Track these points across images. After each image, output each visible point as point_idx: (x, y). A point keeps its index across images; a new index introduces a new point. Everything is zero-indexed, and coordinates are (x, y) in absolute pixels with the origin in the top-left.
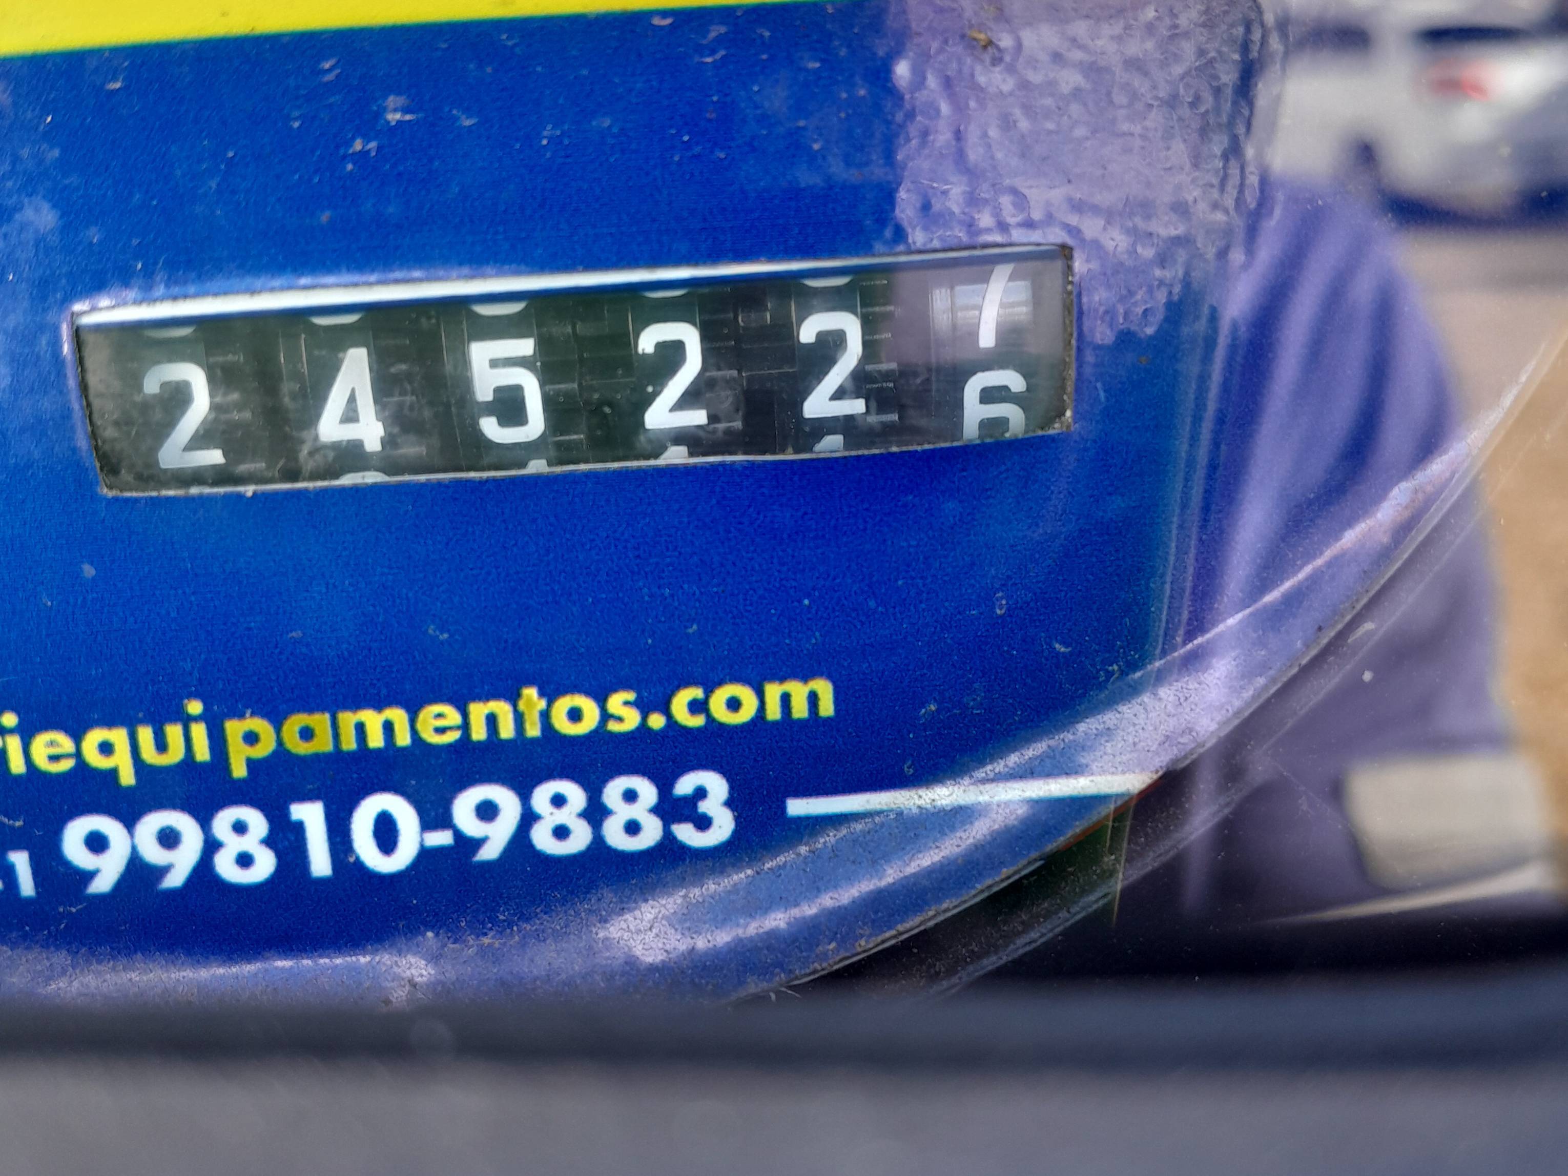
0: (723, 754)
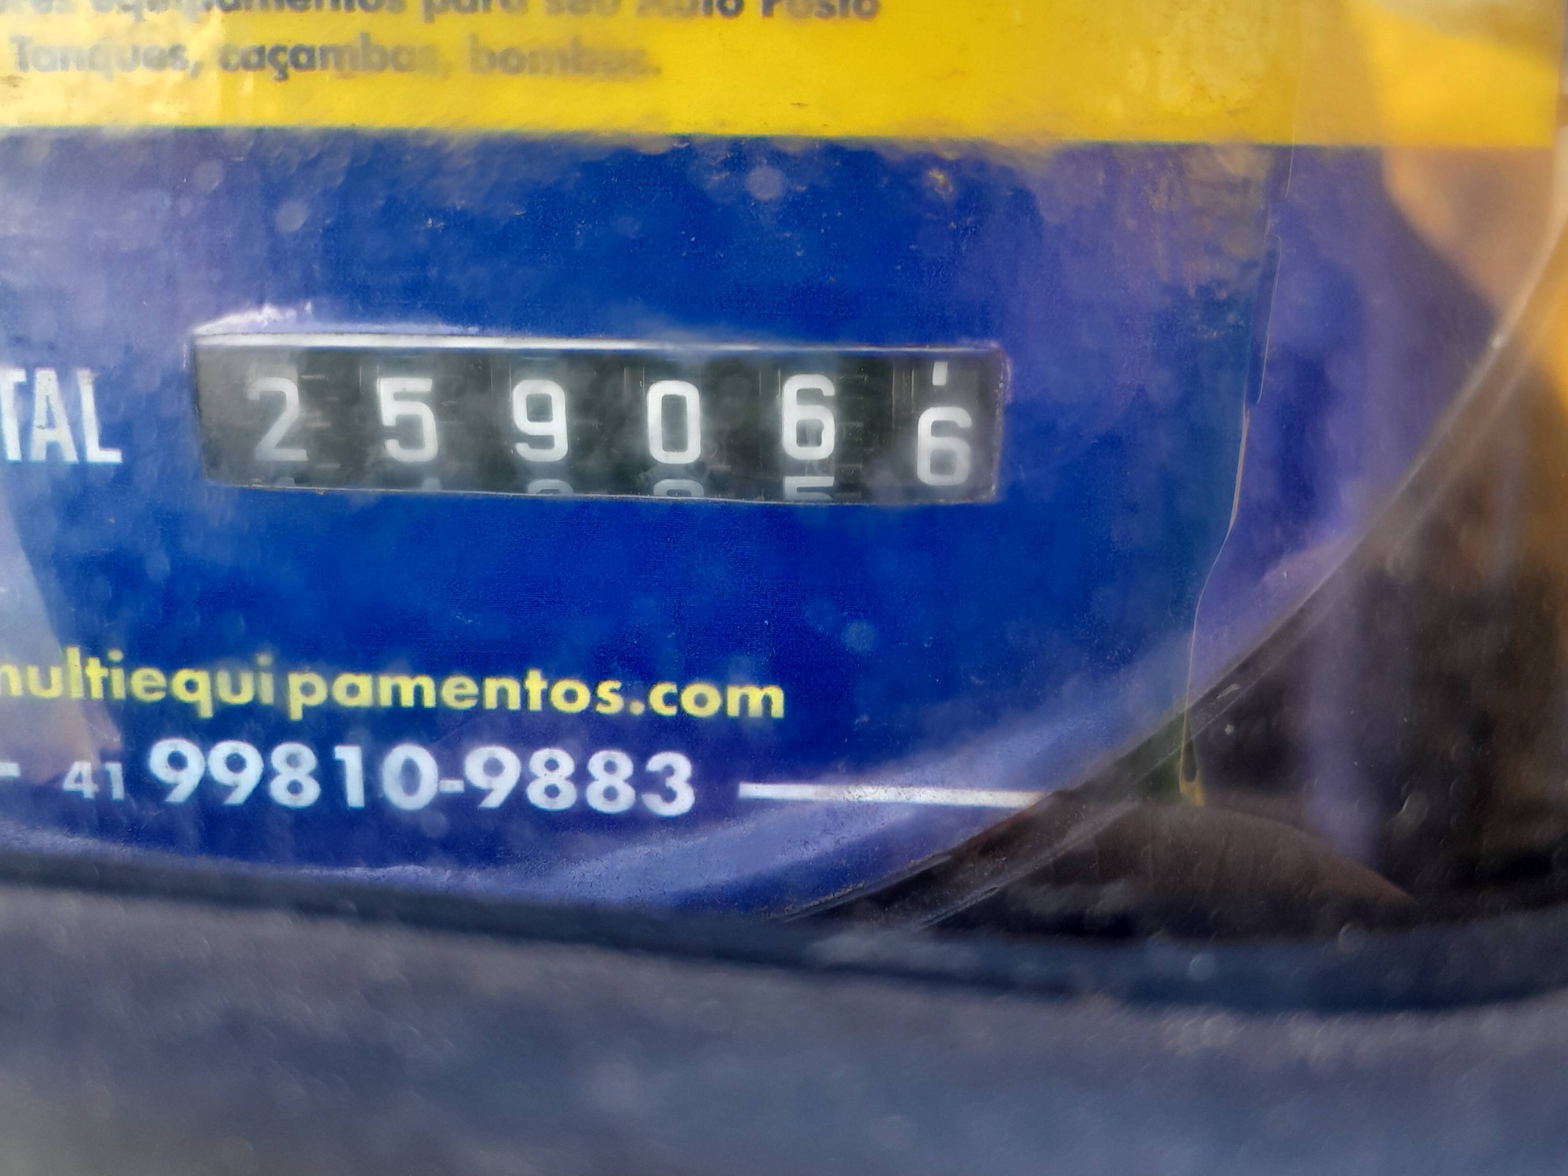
0: (689, 740)
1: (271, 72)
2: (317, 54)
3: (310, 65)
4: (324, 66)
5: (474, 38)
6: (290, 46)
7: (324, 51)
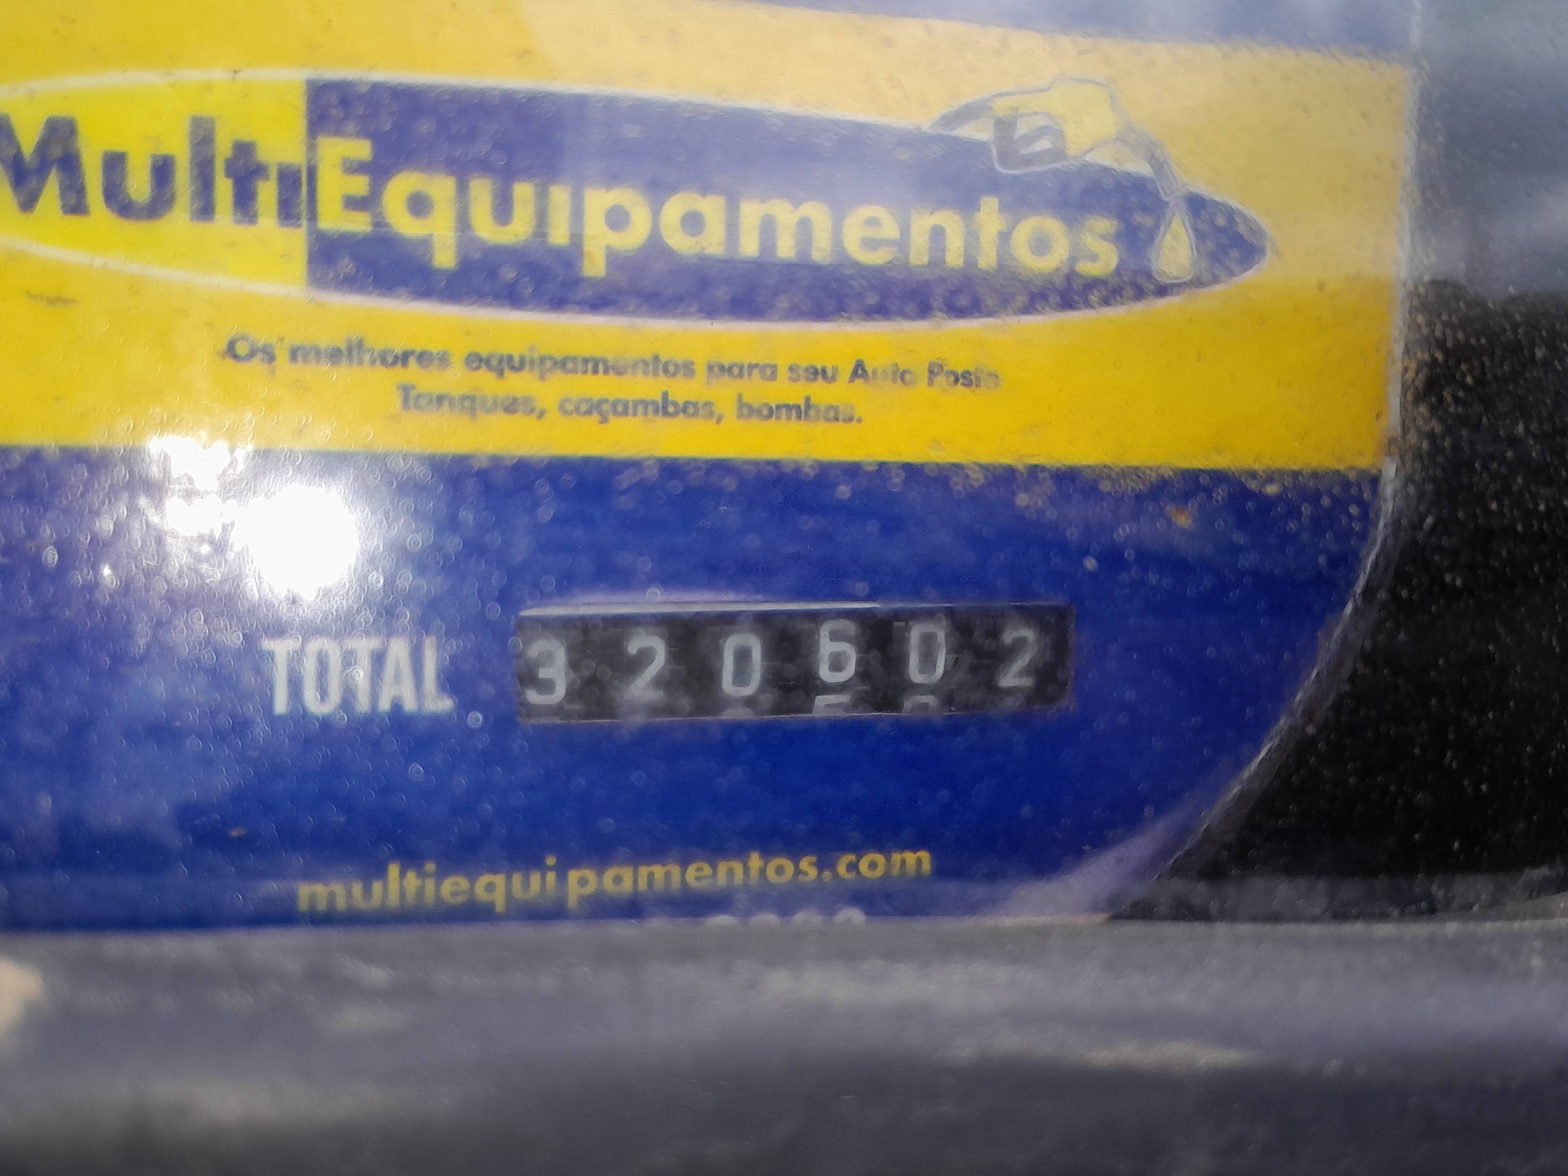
1: (596, 417)
2: (631, 405)
3: (625, 413)
4: (635, 414)
5: (740, 397)
6: (611, 399)
7: (636, 403)
